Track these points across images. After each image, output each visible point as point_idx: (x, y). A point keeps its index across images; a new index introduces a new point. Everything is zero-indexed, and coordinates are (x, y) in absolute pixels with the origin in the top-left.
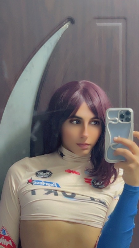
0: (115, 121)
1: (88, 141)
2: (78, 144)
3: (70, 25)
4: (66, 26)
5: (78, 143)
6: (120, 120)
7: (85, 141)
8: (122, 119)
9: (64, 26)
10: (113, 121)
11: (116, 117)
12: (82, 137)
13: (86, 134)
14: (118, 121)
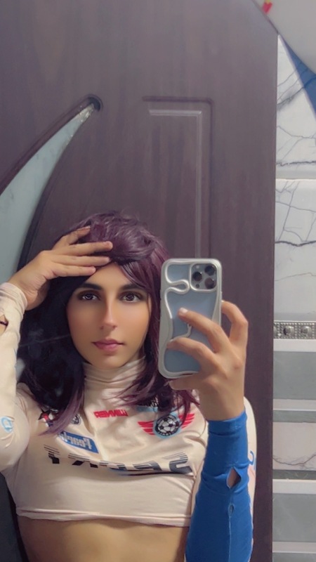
0: (183, 286)
1: (115, 335)
2: (95, 343)
3: (92, 113)
4: (85, 113)
5: (96, 340)
6: (193, 284)
7: (108, 334)
8: (197, 283)
9: (81, 114)
11: (184, 278)
12: (104, 328)
13: (111, 319)
14: (189, 288)
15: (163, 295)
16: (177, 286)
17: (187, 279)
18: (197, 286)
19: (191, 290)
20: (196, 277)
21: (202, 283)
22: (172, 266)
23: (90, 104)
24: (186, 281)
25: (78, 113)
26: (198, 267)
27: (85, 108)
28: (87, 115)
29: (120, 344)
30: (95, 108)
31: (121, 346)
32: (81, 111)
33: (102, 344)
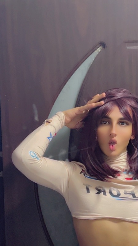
3: (102, 49)
23: (101, 45)
25: (96, 50)
27: (99, 47)
28: (100, 50)
30: (103, 47)
32: (97, 49)
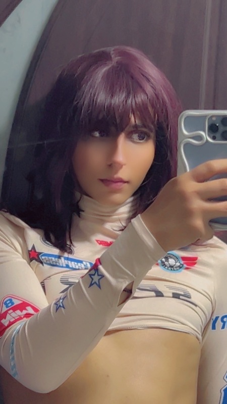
0: (199, 138)
1: (123, 174)
2: (102, 181)
5: (103, 177)
6: (209, 135)
7: (116, 172)
8: (214, 135)
10: (193, 138)
11: (201, 130)
12: (112, 166)
13: (120, 157)
14: (205, 139)
15: (180, 147)
16: (194, 138)
17: (204, 131)
18: (214, 138)
19: (207, 141)
20: (213, 129)
21: (218, 135)
22: (188, 118)
24: (202, 133)
26: (214, 119)
29: (125, 182)
31: (126, 184)
33: (109, 182)
